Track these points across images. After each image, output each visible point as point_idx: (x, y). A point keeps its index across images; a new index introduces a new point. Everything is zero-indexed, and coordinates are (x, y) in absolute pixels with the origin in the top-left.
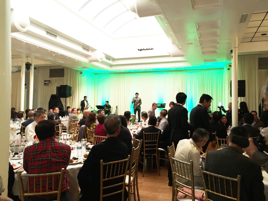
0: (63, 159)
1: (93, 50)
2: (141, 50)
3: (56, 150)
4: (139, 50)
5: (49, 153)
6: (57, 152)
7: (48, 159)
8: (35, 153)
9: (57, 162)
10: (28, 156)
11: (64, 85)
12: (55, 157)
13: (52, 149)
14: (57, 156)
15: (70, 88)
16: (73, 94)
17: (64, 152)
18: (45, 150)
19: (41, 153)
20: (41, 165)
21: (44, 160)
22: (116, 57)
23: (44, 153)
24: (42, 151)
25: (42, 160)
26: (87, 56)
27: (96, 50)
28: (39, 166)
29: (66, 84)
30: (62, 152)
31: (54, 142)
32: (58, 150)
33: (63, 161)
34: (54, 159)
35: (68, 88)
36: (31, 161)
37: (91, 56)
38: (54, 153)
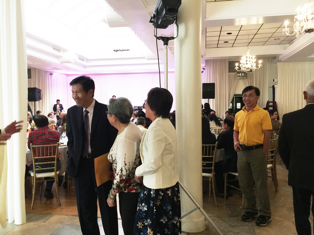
0: (57, 139)
1: (64, 50)
2: (117, 51)
3: (51, 133)
4: (114, 51)
5: (47, 135)
6: (52, 135)
7: (47, 139)
8: (37, 135)
9: (53, 140)
10: (33, 137)
11: (32, 87)
12: (51, 138)
13: (49, 132)
14: (52, 137)
15: (39, 91)
16: (43, 97)
17: (57, 135)
18: (45, 133)
19: (42, 135)
20: (43, 142)
21: (44, 139)
22: (90, 58)
23: (44, 135)
24: (42, 134)
25: (43, 139)
26: (57, 57)
27: (68, 50)
28: (41, 142)
29: (34, 85)
30: (55, 135)
31: (49, 129)
32: (52, 133)
33: (56, 140)
34: (51, 139)
35: (37, 91)
36: (36, 140)
37: (62, 57)
38: (50, 135)
